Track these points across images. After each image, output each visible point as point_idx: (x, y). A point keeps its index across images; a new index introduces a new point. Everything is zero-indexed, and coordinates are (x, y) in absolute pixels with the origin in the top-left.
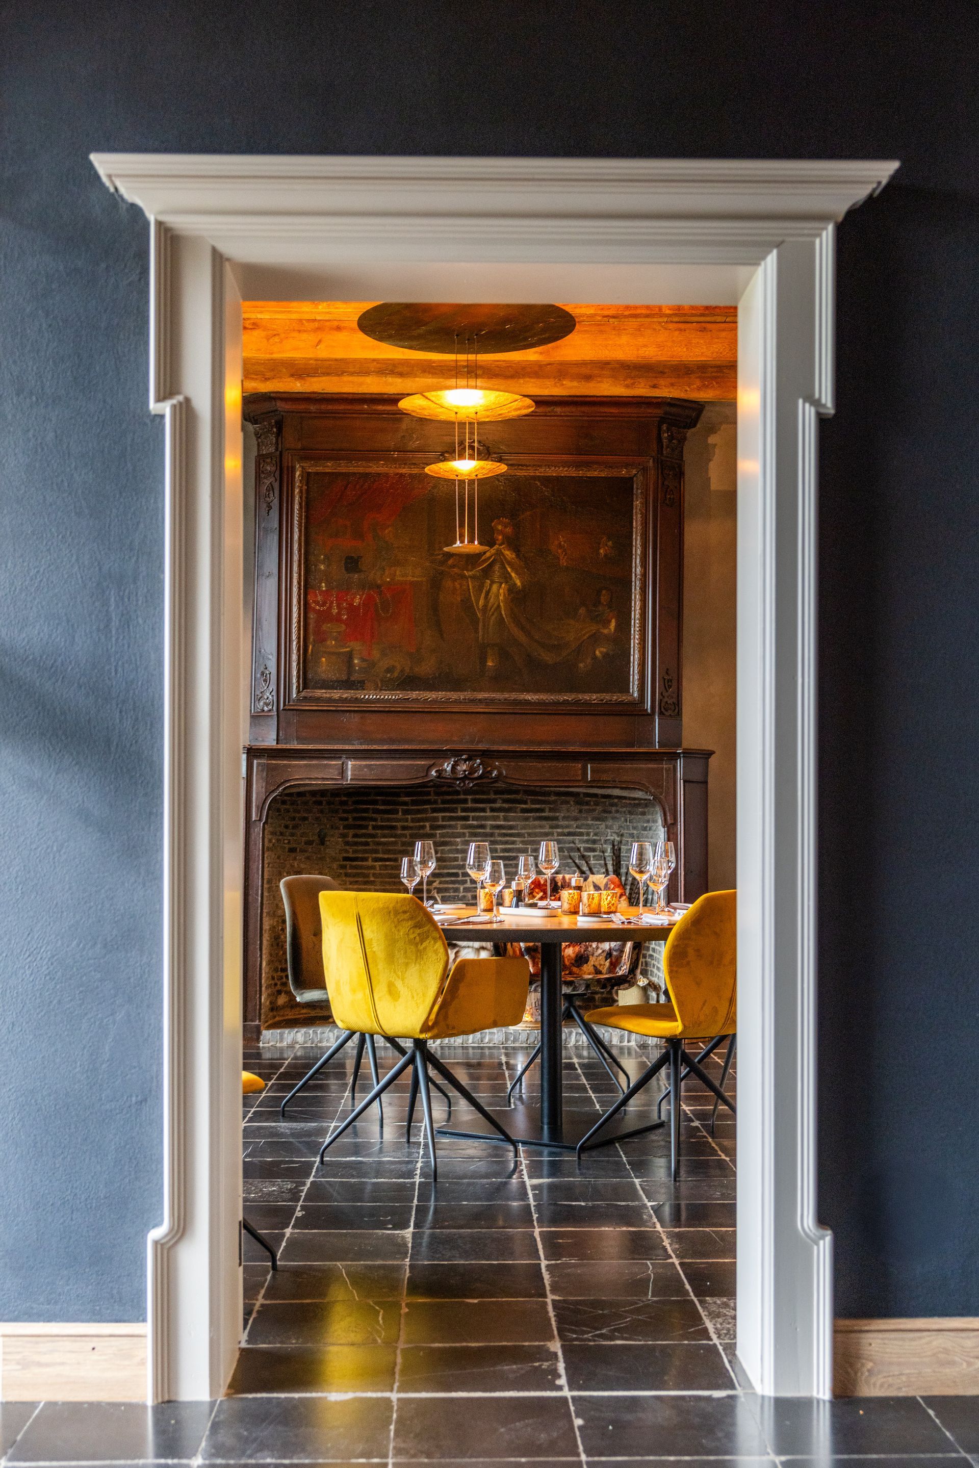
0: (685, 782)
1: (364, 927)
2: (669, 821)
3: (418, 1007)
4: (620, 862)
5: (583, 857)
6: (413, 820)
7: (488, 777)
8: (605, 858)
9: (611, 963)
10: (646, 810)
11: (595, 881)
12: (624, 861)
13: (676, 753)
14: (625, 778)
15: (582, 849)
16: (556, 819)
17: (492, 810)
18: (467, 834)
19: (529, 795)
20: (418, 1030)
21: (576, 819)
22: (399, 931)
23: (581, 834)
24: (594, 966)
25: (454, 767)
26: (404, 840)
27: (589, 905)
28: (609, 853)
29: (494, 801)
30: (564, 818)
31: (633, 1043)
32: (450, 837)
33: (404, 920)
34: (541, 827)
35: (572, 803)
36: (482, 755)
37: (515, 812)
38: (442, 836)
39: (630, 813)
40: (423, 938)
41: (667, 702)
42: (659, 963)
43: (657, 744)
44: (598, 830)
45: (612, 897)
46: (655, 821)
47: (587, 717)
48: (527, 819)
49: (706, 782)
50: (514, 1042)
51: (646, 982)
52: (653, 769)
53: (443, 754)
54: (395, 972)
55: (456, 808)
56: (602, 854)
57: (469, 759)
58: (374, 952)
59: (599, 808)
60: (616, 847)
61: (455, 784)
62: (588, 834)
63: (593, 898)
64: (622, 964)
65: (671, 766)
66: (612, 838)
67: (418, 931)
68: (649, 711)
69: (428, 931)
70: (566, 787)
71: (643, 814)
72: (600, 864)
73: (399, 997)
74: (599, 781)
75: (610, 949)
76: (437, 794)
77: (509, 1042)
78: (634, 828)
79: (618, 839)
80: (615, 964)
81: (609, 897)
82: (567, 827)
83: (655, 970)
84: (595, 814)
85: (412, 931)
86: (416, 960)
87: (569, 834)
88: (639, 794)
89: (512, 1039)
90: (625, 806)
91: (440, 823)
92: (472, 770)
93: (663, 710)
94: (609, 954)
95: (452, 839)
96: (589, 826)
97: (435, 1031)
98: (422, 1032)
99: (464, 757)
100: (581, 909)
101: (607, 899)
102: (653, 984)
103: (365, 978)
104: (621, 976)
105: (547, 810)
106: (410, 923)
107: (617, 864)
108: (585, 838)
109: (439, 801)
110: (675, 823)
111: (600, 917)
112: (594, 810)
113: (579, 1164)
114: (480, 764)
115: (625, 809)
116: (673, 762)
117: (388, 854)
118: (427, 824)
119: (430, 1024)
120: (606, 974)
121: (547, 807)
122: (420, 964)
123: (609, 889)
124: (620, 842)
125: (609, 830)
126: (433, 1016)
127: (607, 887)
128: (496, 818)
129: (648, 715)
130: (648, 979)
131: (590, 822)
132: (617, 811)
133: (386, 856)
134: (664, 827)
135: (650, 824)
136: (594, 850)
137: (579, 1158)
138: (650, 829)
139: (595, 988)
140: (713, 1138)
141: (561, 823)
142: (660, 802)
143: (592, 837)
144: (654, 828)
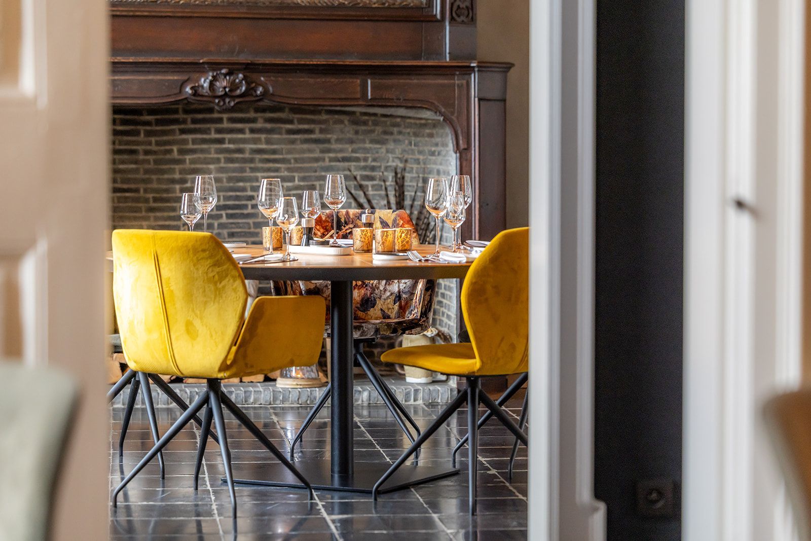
0: (480, 100)
1: (162, 266)
2: (462, 145)
3: (217, 346)
4: (403, 193)
5: (361, 187)
6: (158, 144)
7: (252, 95)
8: (386, 189)
9: (400, 307)
10: (434, 132)
11: (382, 217)
12: (408, 191)
13: (469, 67)
14: (411, 96)
15: (358, 178)
16: (328, 141)
17: (252, 131)
18: (223, 160)
19: (295, 113)
20: (217, 369)
21: (351, 142)
22: (197, 269)
23: (357, 160)
24: (381, 310)
25: (212, 84)
26: (147, 166)
27: (383, 243)
28: (390, 182)
29: (254, 121)
30: (338, 141)
31: (420, 402)
32: (202, 163)
33: (202, 259)
34: (310, 151)
35: (346, 122)
36: (245, 69)
37: (280, 133)
38: (193, 162)
39: (416, 135)
40: (222, 277)
41: (459, 7)
42: (449, 310)
43: (448, 55)
44: (377, 155)
45: (406, 235)
46: (445, 145)
47: (365, 24)
48: (293, 142)
49: (504, 100)
50: (283, 402)
51: (435, 332)
52: (443, 86)
53: (197, 68)
54: (193, 311)
55: (209, 129)
56: (383, 183)
57: (230, 73)
58: (172, 291)
59: (379, 129)
60: (399, 176)
61: (214, 102)
62: (366, 160)
63: (387, 236)
64: (412, 308)
65: (464, 82)
66: (394, 164)
67: (217, 269)
68: (439, 17)
69: (228, 269)
70: (342, 106)
71: (431, 136)
72: (380, 196)
73: (197, 336)
74: (382, 99)
75: (399, 292)
76: (186, 112)
77: (278, 402)
78: (420, 152)
79: (401, 165)
80: (403, 309)
81: (403, 235)
82: (341, 151)
83: (445, 319)
84: (374, 136)
85: (210, 269)
86: (215, 298)
87: (344, 159)
88: (427, 114)
89: (281, 398)
90: (410, 126)
91: (191, 146)
92: (234, 86)
93: (454, 15)
94: (398, 297)
95: (204, 166)
96: (366, 150)
97: (234, 370)
98: (220, 370)
99: (224, 71)
100: (374, 247)
101: (401, 236)
102: (443, 334)
103: (162, 317)
104: (413, 320)
105: (317, 131)
106: (209, 262)
107: (400, 195)
108: (362, 164)
109: (189, 120)
110: (468, 148)
111: (395, 255)
112: (372, 131)
113: (376, 504)
114: (243, 80)
115: (408, 130)
116: (467, 77)
117: (127, 183)
118: (175, 148)
119: (229, 362)
120: (395, 318)
121: (317, 127)
122: (219, 303)
123: (398, 226)
124: (404, 169)
125: (390, 155)
126: (231, 356)
127: (395, 224)
128: (256, 141)
129: (437, 21)
130: (437, 329)
131: (368, 145)
132: (400, 133)
133: (125, 186)
134: (456, 153)
135: (439, 148)
136: (372, 178)
137: (376, 499)
138: (439, 154)
139: (385, 333)
140: (510, 483)
141: (334, 146)
142: (450, 122)
143: (370, 163)
144: (443, 153)
